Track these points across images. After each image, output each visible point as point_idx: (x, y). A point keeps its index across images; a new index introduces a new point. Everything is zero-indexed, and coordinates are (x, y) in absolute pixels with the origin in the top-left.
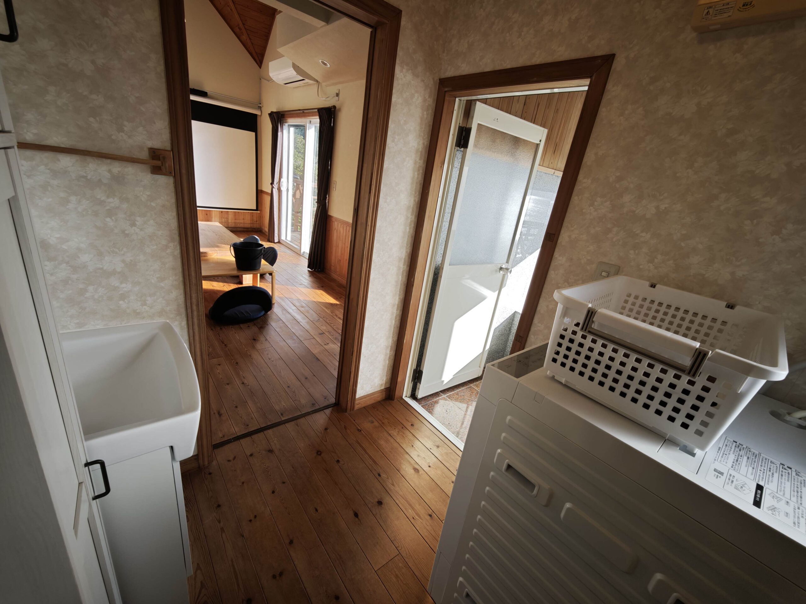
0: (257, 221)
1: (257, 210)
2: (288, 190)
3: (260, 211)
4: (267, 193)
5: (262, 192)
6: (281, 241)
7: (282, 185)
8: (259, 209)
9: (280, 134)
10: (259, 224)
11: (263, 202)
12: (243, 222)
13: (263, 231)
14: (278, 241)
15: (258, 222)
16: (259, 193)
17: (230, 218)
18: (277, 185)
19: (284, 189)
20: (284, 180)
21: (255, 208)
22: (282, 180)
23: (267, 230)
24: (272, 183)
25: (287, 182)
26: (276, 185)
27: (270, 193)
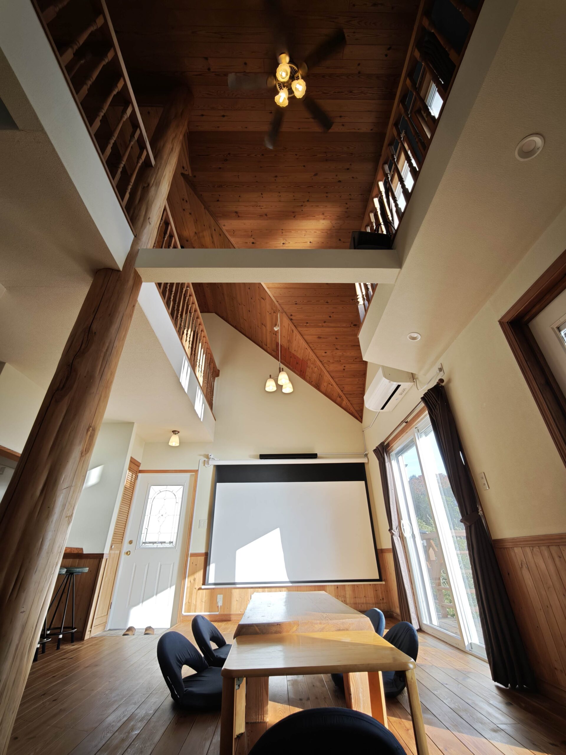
0: (383, 599)
1: (380, 580)
2: (413, 536)
3: (385, 581)
4: (387, 550)
5: (382, 551)
6: (424, 628)
7: (404, 529)
8: (383, 578)
9: (387, 464)
10: (386, 603)
11: (386, 566)
12: (364, 602)
13: (395, 615)
14: (419, 628)
15: (385, 601)
16: (379, 553)
17: (348, 596)
18: (398, 530)
19: (407, 534)
20: (405, 522)
21: (378, 578)
22: (402, 522)
23: (398, 611)
24: (391, 529)
25: (409, 524)
26: (395, 530)
27: (390, 549)
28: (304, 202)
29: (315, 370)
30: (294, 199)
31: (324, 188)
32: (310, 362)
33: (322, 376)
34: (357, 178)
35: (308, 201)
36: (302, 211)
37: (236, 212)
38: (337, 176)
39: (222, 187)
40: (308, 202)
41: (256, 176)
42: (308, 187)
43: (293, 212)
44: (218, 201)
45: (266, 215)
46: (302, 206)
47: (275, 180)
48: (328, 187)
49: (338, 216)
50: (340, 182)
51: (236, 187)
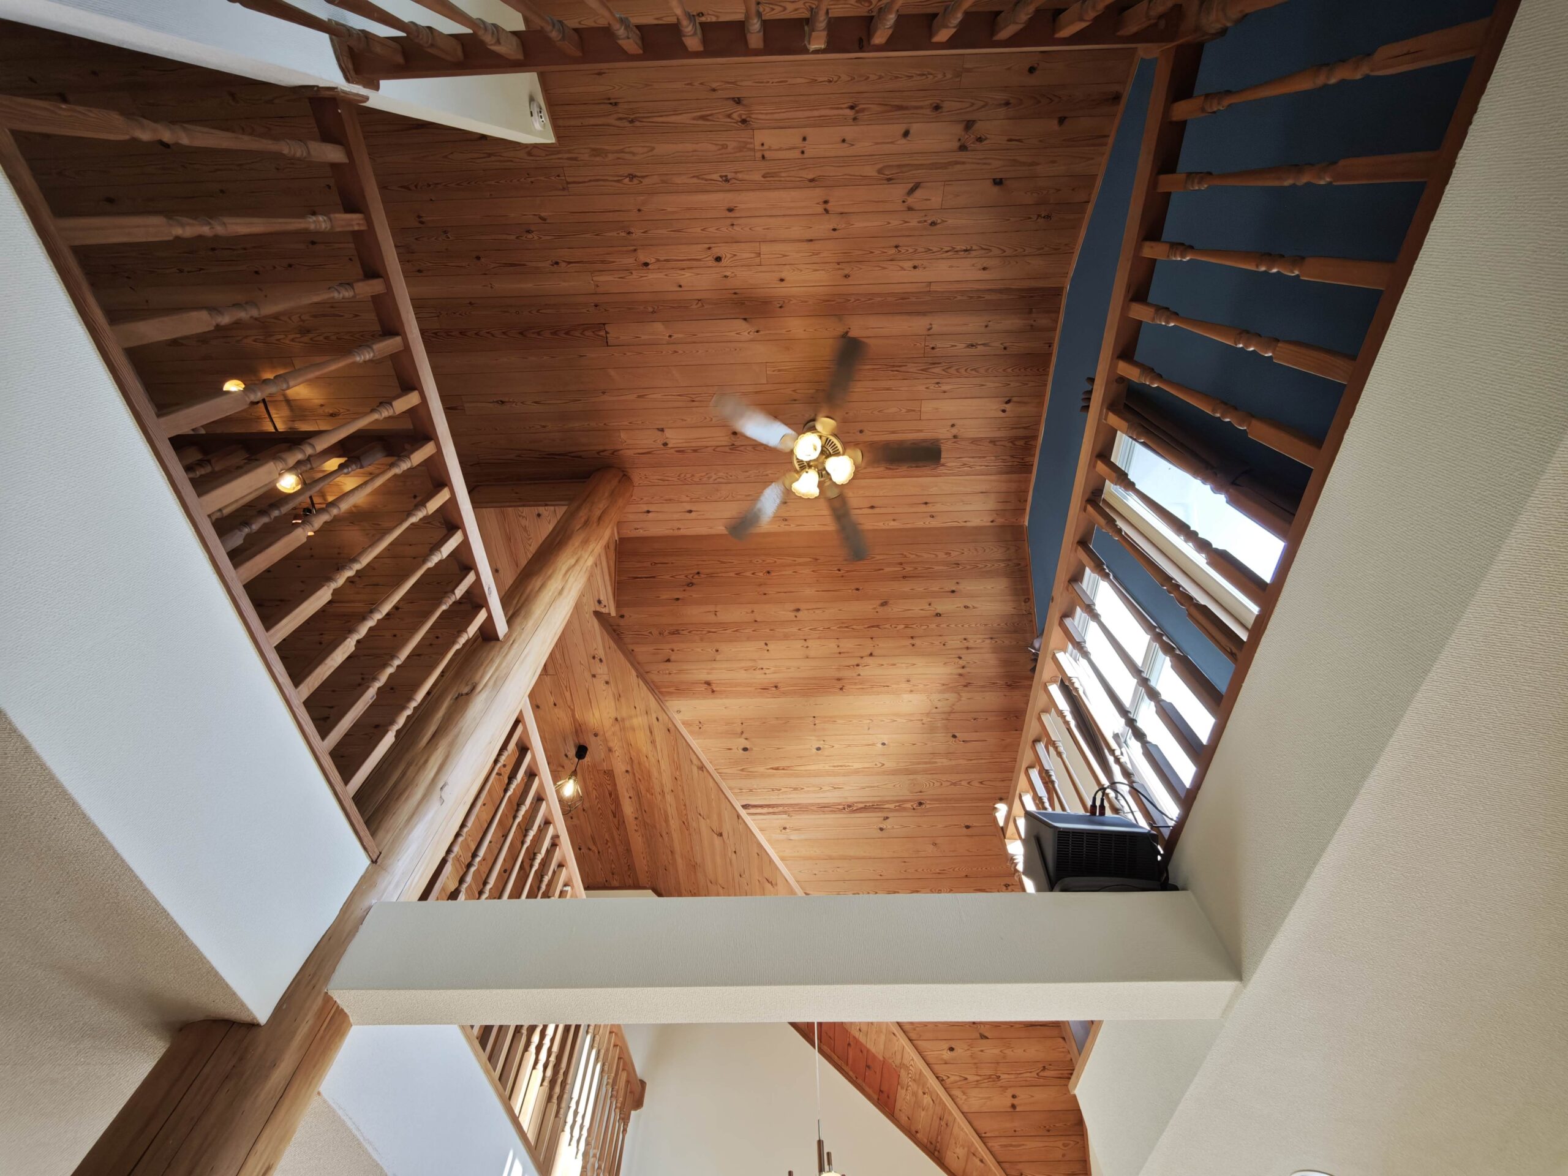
28: (862, 657)
29: (925, 1101)
30: (840, 653)
31: (906, 627)
32: (908, 1074)
33: (947, 1125)
34: (974, 607)
35: (871, 655)
36: (859, 675)
37: (708, 683)
38: (930, 604)
39: (679, 634)
40: (871, 657)
41: (753, 611)
42: (869, 627)
43: (839, 679)
44: (668, 660)
45: (776, 687)
46: (858, 665)
47: (796, 617)
48: (914, 626)
49: (943, 685)
50: (940, 615)
51: (709, 632)
